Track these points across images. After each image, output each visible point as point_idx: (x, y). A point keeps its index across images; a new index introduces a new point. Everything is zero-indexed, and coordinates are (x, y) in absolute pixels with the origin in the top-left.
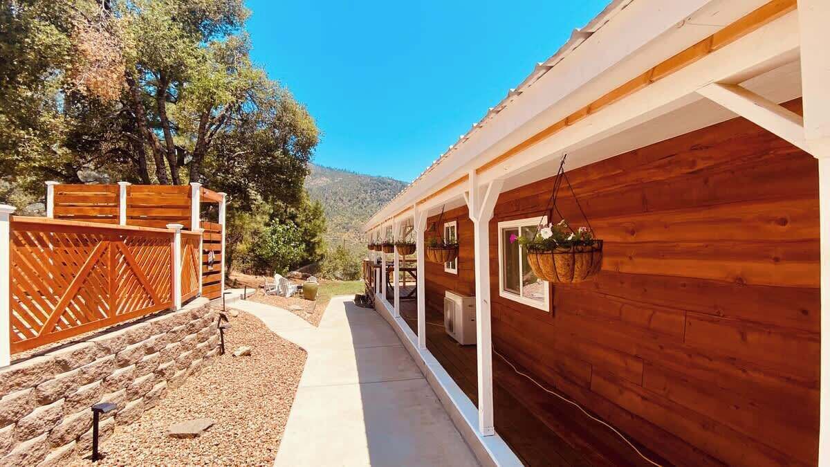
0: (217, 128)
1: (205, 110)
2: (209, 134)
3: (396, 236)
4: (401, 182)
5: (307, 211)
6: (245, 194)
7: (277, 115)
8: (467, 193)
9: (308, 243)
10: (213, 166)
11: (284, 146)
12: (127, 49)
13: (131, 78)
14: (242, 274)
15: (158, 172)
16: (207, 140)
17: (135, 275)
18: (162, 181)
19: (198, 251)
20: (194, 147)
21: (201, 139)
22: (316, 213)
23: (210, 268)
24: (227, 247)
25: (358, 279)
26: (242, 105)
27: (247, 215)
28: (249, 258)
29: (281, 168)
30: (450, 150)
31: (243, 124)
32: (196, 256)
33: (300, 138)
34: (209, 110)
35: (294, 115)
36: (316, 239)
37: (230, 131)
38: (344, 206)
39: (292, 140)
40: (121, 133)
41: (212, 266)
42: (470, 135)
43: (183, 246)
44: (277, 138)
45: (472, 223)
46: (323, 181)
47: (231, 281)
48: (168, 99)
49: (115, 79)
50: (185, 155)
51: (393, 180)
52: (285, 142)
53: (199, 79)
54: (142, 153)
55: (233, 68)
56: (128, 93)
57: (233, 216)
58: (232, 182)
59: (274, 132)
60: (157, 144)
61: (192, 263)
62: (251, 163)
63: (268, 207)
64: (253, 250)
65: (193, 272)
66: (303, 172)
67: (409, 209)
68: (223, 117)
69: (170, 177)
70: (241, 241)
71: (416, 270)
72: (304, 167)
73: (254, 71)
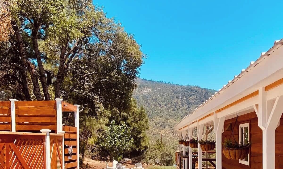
0: (72, 56)
1: (64, 45)
2: (67, 61)
3: (200, 136)
4: (205, 89)
5: (135, 115)
6: (92, 103)
7: (112, 44)
8: (257, 105)
9: (136, 138)
10: (70, 84)
11: (118, 67)
12: (12, 5)
13: (15, 25)
14: (91, 160)
15: (35, 90)
16: (65, 66)
17: (21, 165)
18: (38, 96)
19: (62, 147)
20: (58, 71)
21: (62, 66)
22: (141, 116)
23: (70, 158)
24: (81, 141)
25: (172, 165)
26: (89, 39)
27: (94, 118)
28: (96, 148)
29: (116, 84)
30: (242, 73)
31: (89, 53)
32: (60, 150)
33: (129, 61)
34: (66, 44)
35: (125, 44)
36: (141, 135)
37: (81, 58)
38: (162, 109)
39: (124, 62)
40: (10, 64)
41: (71, 156)
42: (259, 61)
43: (51, 144)
44: (113, 62)
45: (261, 131)
46: (146, 91)
47: (84, 165)
48: (40, 38)
49: (5, 27)
50: (52, 77)
51: (199, 88)
52: (119, 65)
53: (59, 22)
54: (25, 77)
55: (82, 11)
56: (14, 36)
57: (84, 120)
58: (83, 95)
59: (111, 58)
60: (34, 70)
61: (57, 155)
62: (95, 81)
63: (108, 113)
64: (98, 143)
65: (58, 161)
66: (131, 86)
67: (210, 115)
68: (76, 48)
69: (42, 93)
70: (90, 137)
71: (215, 160)
72: (132, 82)
73: (96, 12)
